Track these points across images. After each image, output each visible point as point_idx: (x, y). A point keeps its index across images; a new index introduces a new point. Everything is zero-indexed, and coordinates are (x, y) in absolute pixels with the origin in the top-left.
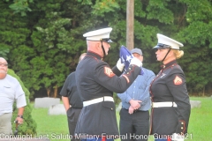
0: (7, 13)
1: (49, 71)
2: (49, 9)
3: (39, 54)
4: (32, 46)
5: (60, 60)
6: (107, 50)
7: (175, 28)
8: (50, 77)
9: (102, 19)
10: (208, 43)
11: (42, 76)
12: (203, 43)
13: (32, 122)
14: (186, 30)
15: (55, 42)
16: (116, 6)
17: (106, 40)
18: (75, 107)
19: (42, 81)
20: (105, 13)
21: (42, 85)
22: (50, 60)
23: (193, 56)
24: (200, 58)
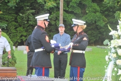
0: (6, 7)
1: (25, 34)
2: (25, 6)
3: (20, 26)
4: (17, 22)
5: (30, 29)
6: (47, 25)
7: (81, 15)
8: (25, 36)
9: (49, 11)
10: (95, 22)
11: (22, 36)
12: (94, 22)
13: (14, 57)
14: (86, 16)
15: (28, 21)
16: (55, 5)
17: (46, 20)
18: (31, 51)
19: (22, 38)
20: (50, 8)
21: (22, 40)
22: (25, 29)
23: (89, 28)
24: (92, 29)
